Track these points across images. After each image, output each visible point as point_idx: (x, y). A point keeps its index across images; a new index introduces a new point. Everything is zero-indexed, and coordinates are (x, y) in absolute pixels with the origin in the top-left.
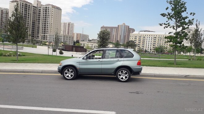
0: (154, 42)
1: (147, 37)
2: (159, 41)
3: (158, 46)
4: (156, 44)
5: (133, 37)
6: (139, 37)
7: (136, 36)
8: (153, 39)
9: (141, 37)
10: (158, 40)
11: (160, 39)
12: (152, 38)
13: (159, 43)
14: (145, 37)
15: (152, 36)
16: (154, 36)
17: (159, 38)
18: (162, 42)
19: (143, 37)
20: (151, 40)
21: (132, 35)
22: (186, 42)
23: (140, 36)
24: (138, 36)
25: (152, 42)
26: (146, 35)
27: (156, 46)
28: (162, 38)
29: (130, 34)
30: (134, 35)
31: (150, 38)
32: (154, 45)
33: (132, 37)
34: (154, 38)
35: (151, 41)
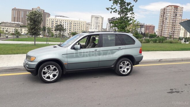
0: (70, 27)
1: (64, 23)
2: (75, 26)
3: (73, 31)
4: (72, 29)
5: (50, 21)
6: (56, 22)
7: (53, 20)
8: (69, 25)
9: (57, 22)
10: (73, 25)
11: (75, 25)
12: (68, 23)
13: (74, 28)
14: (61, 22)
15: (68, 21)
16: (70, 21)
17: (74, 23)
18: (77, 27)
19: (60, 22)
20: (68, 25)
21: (49, 20)
22: (95, 28)
23: (57, 20)
24: (55, 20)
25: (69, 27)
26: (63, 20)
27: (72, 31)
28: (77, 24)
29: (47, 18)
30: (51, 20)
31: (67, 23)
32: (70, 30)
33: (48, 21)
34: (70, 23)
35: (67, 27)
